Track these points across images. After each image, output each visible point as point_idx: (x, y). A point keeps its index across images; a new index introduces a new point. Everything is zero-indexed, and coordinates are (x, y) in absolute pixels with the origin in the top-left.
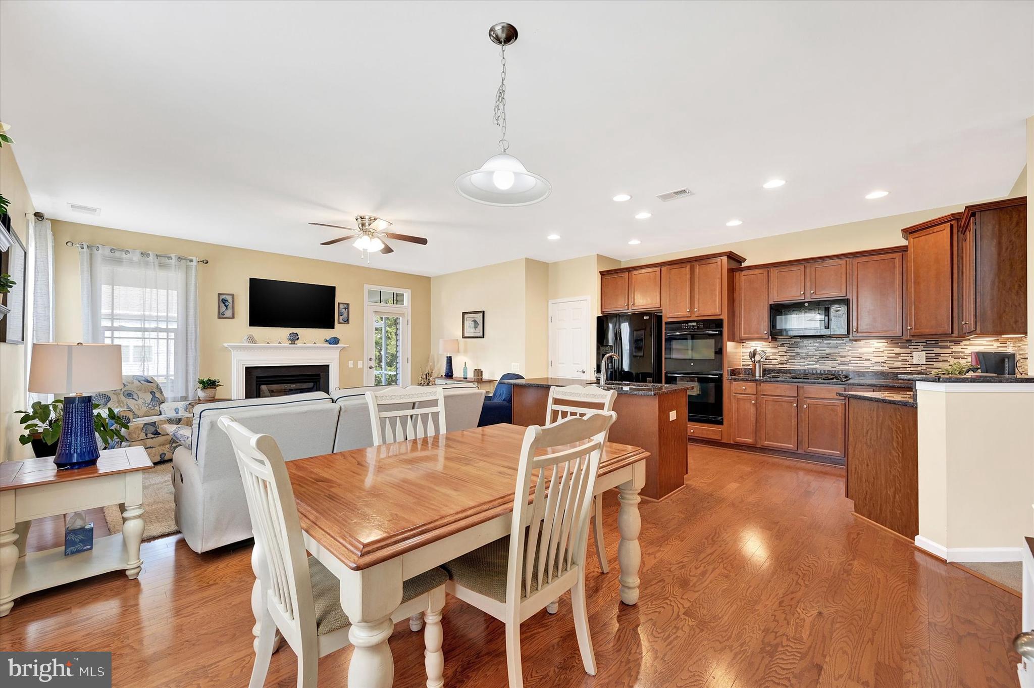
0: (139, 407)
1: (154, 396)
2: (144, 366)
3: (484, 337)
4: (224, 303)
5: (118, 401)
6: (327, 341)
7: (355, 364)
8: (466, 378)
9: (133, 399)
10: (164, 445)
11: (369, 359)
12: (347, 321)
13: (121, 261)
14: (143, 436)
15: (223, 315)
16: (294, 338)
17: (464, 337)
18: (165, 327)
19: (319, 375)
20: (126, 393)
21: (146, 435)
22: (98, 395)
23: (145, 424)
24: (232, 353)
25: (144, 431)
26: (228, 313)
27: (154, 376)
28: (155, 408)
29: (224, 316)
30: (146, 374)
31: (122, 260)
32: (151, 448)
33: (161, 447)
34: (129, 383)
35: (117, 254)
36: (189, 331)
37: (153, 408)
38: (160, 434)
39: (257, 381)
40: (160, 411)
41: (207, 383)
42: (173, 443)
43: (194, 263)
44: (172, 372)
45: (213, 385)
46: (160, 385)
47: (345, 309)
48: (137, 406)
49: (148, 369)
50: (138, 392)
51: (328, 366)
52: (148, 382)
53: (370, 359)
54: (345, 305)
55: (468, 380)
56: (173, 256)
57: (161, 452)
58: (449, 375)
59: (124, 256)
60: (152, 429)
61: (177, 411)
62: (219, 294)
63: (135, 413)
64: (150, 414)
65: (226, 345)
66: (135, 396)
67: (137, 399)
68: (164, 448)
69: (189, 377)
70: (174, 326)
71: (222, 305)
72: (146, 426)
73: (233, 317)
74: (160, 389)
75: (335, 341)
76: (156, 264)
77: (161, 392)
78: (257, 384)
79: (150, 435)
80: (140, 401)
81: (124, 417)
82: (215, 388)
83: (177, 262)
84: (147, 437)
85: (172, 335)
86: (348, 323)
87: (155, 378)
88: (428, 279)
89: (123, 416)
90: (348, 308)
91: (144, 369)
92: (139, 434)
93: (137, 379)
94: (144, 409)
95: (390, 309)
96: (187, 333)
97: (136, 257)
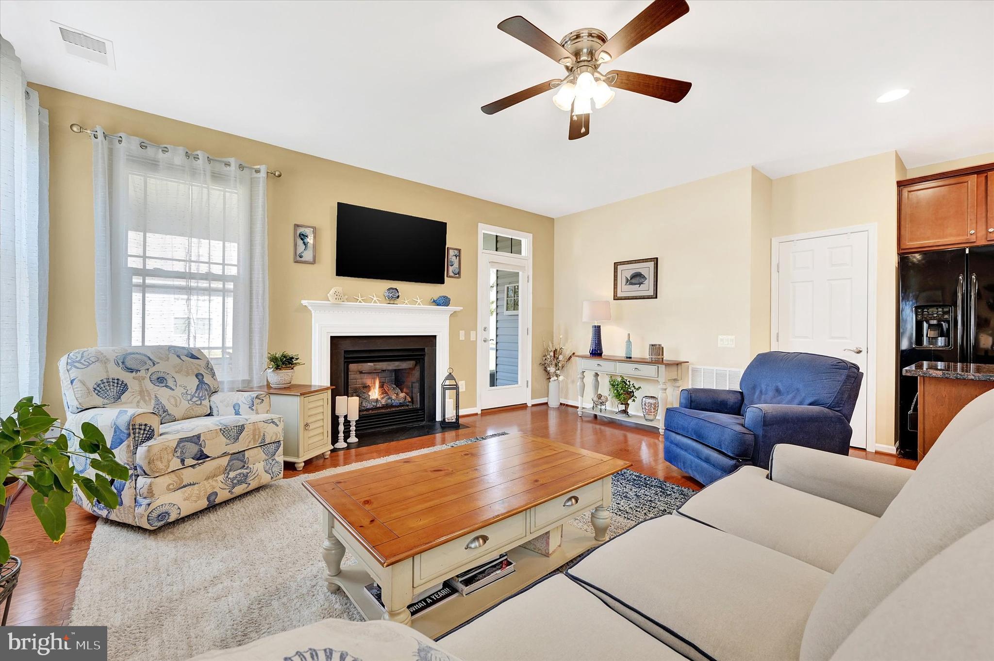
0: (176, 400)
1: (201, 382)
2: (189, 332)
3: (656, 298)
4: (302, 239)
5: (141, 392)
6: (434, 301)
7: (468, 335)
8: (631, 358)
9: (167, 386)
10: (215, 476)
11: (483, 329)
12: (458, 274)
13: (157, 165)
14: (176, 463)
15: (301, 257)
16: (394, 296)
17: (616, 298)
18: (220, 273)
19: (423, 350)
20: (154, 377)
21: (183, 461)
22: (105, 381)
23: (181, 440)
24: (313, 314)
25: (178, 454)
26: (308, 256)
27: (204, 348)
28: (203, 402)
29: (302, 259)
30: (192, 346)
31: (157, 163)
32: (191, 485)
33: (210, 481)
34: (161, 358)
35: (150, 152)
36: (255, 280)
37: (199, 402)
38: (209, 457)
39: (345, 358)
40: (210, 407)
41: (281, 360)
42: (230, 470)
43: (263, 174)
44: (229, 343)
45: (290, 363)
46: (212, 362)
47: (456, 256)
48: (172, 401)
49: (195, 337)
50: (176, 376)
51: (435, 337)
52: (193, 357)
53: (485, 328)
54: (456, 251)
55: (632, 359)
56: (232, 160)
57: (210, 491)
58: (597, 353)
59: (161, 155)
60: (193, 449)
61: (237, 408)
62: (297, 226)
63: (170, 412)
64: (194, 414)
65: (304, 302)
66: (170, 383)
67: (174, 387)
68: (214, 483)
69: (254, 351)
70: (233, 271)
71: (300, 242)
72: (181, 445)
73: (314, 262)
74: (212, 369)
75: (444, 301)
76: (208, 174)
77: (213, 375)
78: (345, 362)
79: (189, 462)
80: (179, 391)
81: (143, 427)
82: (292, 369)
83: (239, 172)
84: (183, 464)
85: (230, 286)
86: (459, 277)
87: (205, 352)
88: (551, 220)
89: (140, 425)
90: (459, 256)
91: (189, 336)
92: (169, 461)
93: (175, 353)
94: (185, 405)
95: (506, 259)
96: (251, 282)
97: (179, 158)
